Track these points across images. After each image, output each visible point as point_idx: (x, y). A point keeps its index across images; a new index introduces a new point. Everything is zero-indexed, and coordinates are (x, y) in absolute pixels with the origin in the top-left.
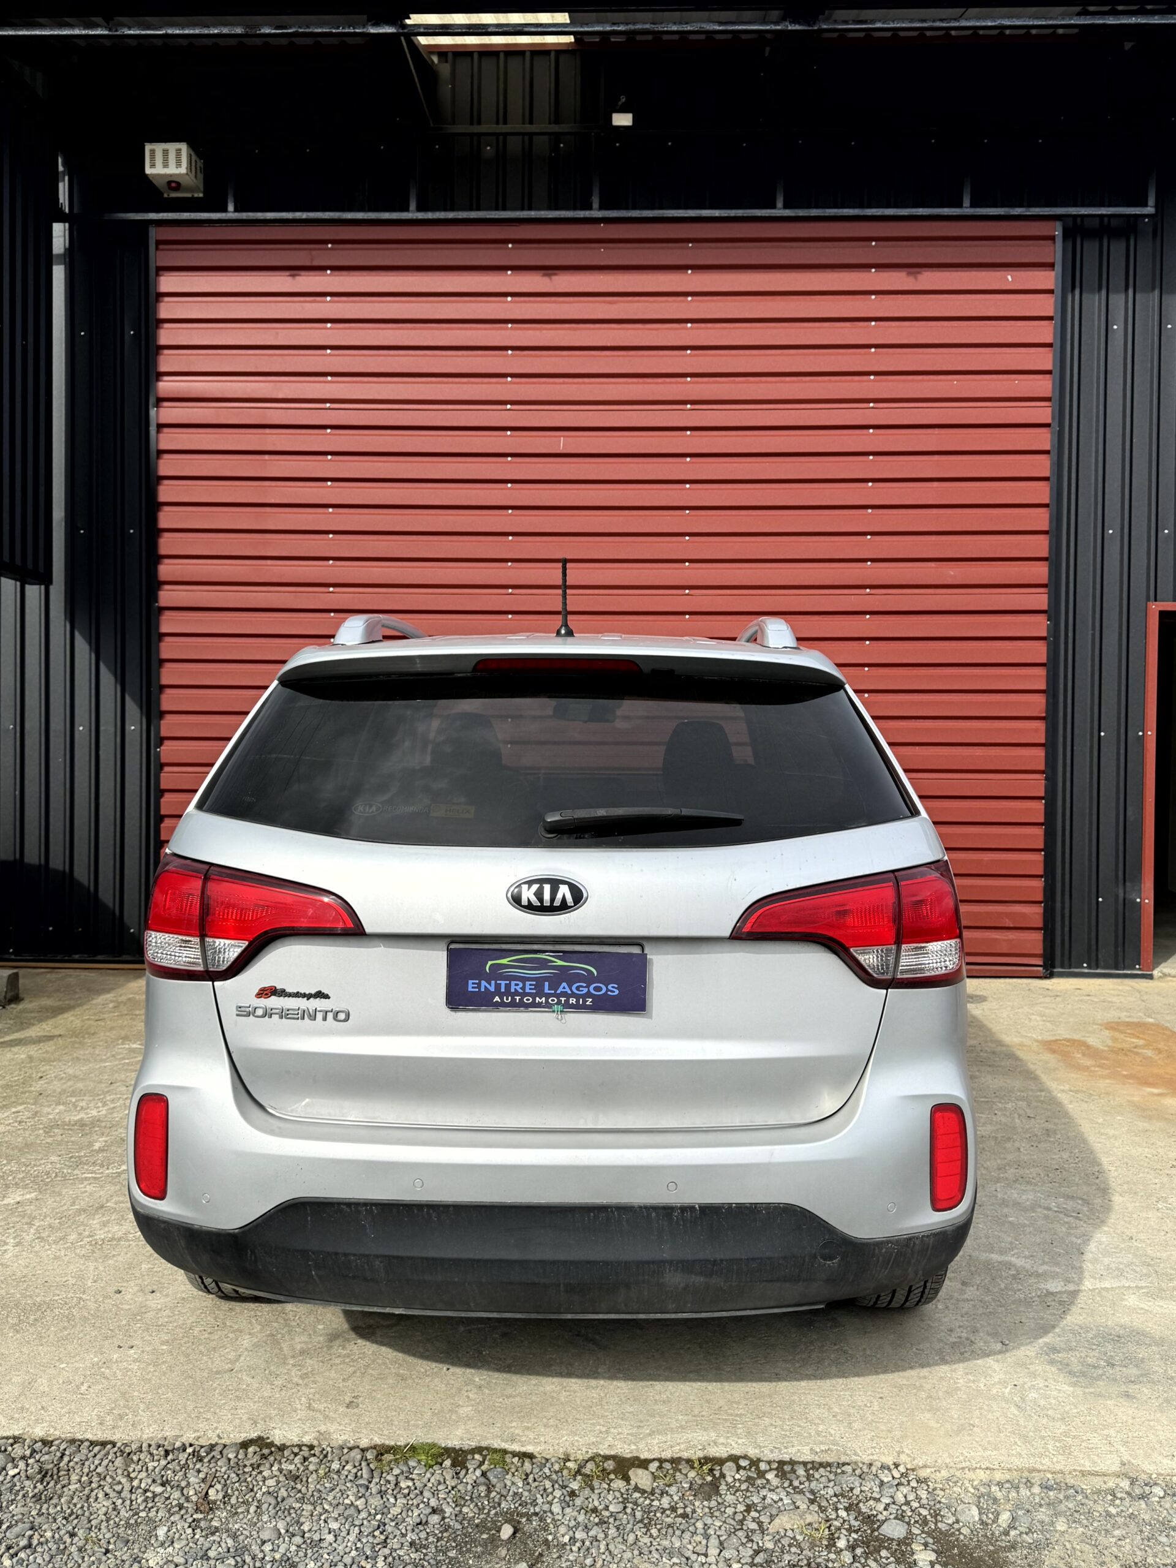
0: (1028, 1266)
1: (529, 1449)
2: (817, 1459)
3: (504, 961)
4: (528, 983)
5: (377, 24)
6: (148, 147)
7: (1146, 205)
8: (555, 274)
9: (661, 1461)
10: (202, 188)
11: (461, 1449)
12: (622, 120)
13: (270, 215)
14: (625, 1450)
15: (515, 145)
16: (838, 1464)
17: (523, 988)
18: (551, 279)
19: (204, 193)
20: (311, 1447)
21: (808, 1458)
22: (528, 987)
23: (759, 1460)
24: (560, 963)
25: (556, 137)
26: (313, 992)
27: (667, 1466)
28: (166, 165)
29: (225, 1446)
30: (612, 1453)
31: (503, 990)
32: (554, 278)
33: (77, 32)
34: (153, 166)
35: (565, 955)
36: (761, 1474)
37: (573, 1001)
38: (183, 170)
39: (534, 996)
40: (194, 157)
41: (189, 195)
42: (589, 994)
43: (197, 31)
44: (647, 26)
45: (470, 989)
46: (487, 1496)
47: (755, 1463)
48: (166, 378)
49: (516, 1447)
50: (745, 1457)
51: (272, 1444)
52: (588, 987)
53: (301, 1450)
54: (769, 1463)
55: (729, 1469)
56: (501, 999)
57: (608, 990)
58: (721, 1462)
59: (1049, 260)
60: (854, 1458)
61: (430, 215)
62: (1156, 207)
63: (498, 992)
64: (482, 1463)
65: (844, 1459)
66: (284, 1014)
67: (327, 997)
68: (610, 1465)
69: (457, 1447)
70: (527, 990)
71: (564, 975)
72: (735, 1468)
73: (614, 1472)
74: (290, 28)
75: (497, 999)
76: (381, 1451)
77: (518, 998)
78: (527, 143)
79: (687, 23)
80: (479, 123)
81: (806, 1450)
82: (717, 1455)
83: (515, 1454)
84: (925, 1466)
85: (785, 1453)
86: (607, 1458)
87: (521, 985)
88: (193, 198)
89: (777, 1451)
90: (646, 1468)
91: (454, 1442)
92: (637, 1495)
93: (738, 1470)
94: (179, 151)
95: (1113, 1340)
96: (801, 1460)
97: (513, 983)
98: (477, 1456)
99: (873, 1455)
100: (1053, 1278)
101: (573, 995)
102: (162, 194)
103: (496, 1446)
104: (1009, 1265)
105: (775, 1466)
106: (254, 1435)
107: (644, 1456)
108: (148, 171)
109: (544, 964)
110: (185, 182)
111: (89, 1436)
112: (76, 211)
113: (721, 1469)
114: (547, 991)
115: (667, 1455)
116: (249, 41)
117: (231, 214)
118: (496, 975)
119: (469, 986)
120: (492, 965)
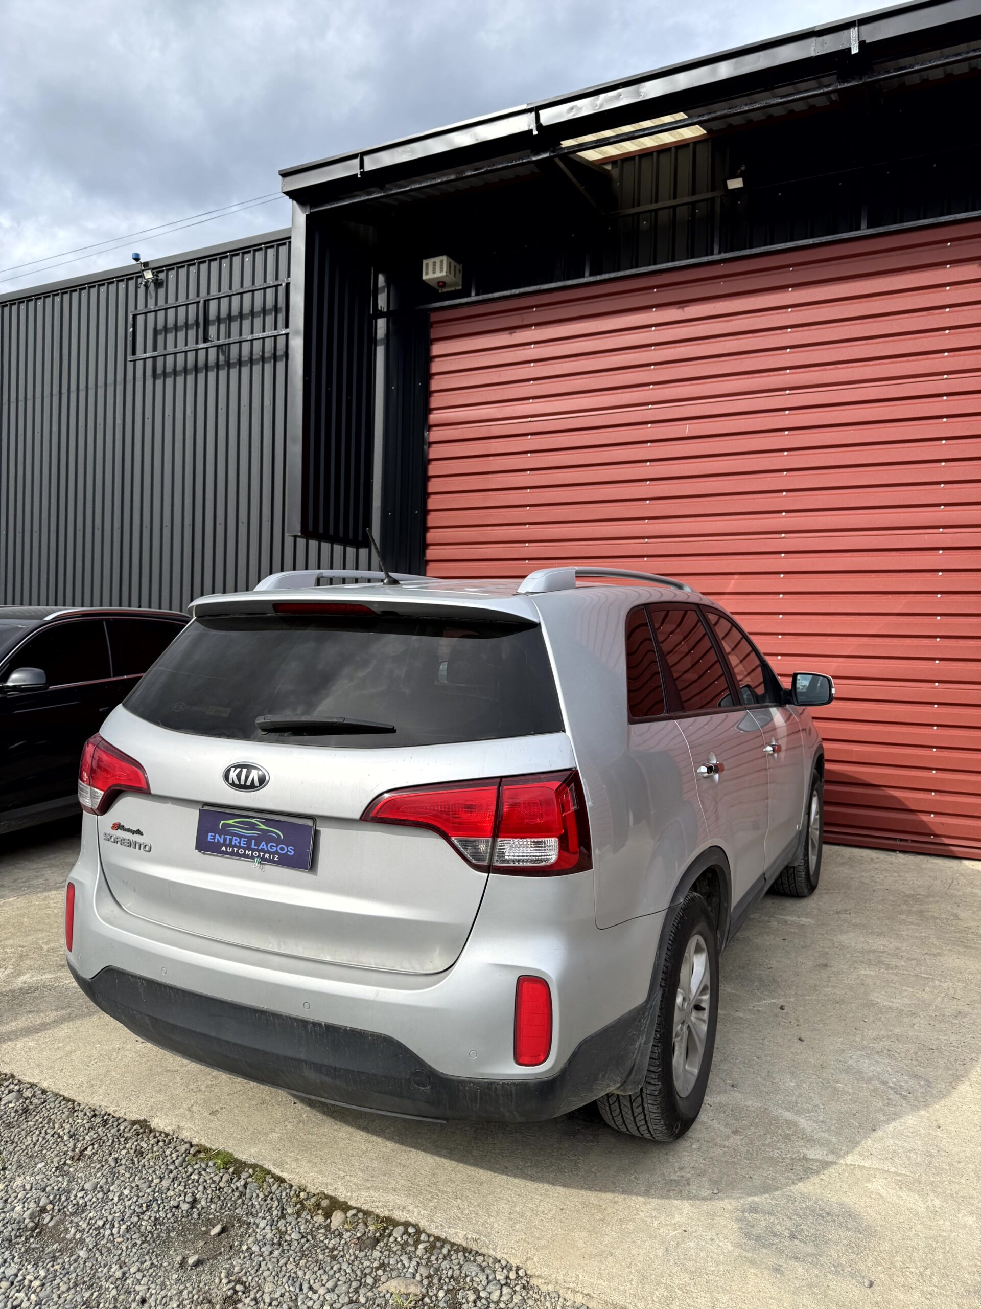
0: (809, 1130)
1: (284, 1175)
2: (464, 1244)
3: (230, 822)
4: (243, 839)
5: (537, 154)
6: (425, 262)
8: (687, 306)
9: (359, 1210)
10: (461, 283)
11: (245, 1163)
12: (735, 184)
13: (496, 295)
14: (342, 1194)
15: (664, 217)
16: (477, 1252)
17: (240, 843)
18: (683, 311)
19: (463, 286)
20: (167, 1135)
21: (458, 1241)
22: (242, 842)
23: (424, 1231)
24: (263, 827)
25: (693, 205)
26: (136, 829)
27: (360, 1215)
28: (434, 272)
29: (125, 1120)
30: (333, 1194)
31: (228, 843)
32: (686, 309)
33: (363, 199)
34: (427, 274)
35: (267, 822)
36: (417, 1242)
37: (267, 856)
38: (444, 274)
39: (245, 849)
40: (453, 263)
41: (453, 289)
42: (276, 853)
43: (429, 183)
44: (725, 112)
45: (209, 840)
46: (235, 1201)
47: (419, 1232)
48: (435, 412)
49: (277, 1172)
50: (415, 1226)
51: (149, 1126)
52: (277, 847)
53: (160, 1135)
54: (429, 1236)
55: (398, 1232)
56: (226, 849)
57: (288, 851)
58: (396, 1224)
60: (492, 1252)
61: (599, 278)
63: (224, 844)
64: (251, 1176)
65: (484, 1250)
66: (123, 841)
67: (141, 834)
68: (325, 1203)
69: (243, 1160)
70: (242, 845)
71: (264, 837)
72: (401, 1233)
73: (323, 1209)
74: (483, 168)
75: (224, 848)
76: (202, 1149)
77: (236, 849)
78: (672, 214)
79: (755, 103)
80: (639, 205)
81: (462, 1234)
82: (397, 1218)
83: (273, 1176)
84: (539, 1277)
85: (445, 1232)
86: (327, 1197)
87: (238, 840)
88: (456, 290)
89: (440, 1228)
90: (346, 1214)
91: (242, 1157)
92: (322, 1231)
93: (404, 1234)
94: (442, 262)
95: (820, 1215)
96: (452, 1241)
97: (234, 838)
98: (251, 1171)
99: (507, 1254)
100: (822, 1145)
101: (268, 852)
102: (438, 291)
103: (266, 1166)
104: (795, 1124)
105: (432, 1239)
106: (142, 1118)
107: (352, 1203)
108: (425, 277)
109: (253, 827)
110: (447, 280)
111: (66, 1094)
112: (391, 309)
113: (392, 1230)
114: (253, 846)
115: (365, 1207)
116: (460, 184)
117: (473, 298)
118: (225, 831)
119: (209, 837)
120: (223, 824)
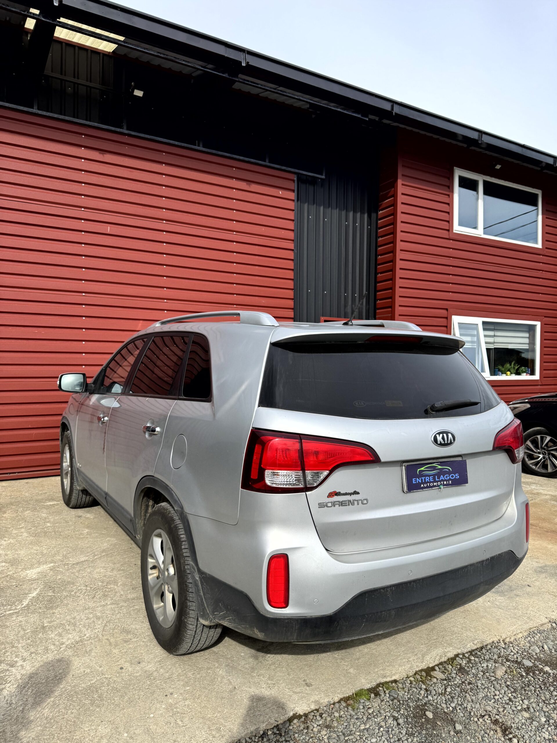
2: (478, 646)
3: (422, 469)
4: (431, 477)
7: (322, 175)
9: (437, 665)
11: (372, 688)
12: (139, 93)
14: (422, 666)
15: (83, 90)
16: (485, 646)
17: (430, 480)
18: (103, 156)
20: (317, 710)
22: (431, 479)
23: (464, 653)
24: (440, 467)
25: (102, 92)
26: (352, 491)
27: (441, 666)
30: (420, 669)
32: (105, 155)
35: (441, 464)
36: (470, 659)
37: (445, 483)
39: (433, 483)
42: (450, 479)
45: (414, 483)
47: (464, 655)
49: (389, 679)
50: (460, 654)
51: (301, 715)
52: (449, 476)
53: (315, 713)
54: (467, 653)
55: (459, 660)
56: (424, 485)
57: (456, 477)
59: (293, 188)
60: (487, 642)
61: (44, 113)
62: (326, 176)
63: (422, 482)
64: (385, 691)
66: (342, 504)
67: (358, 493)
68: (424, 674)
70: (431, 480)
71: (442, 472)
73: (428, 676)
76: (347, 700)
77: (428, 484)
78: (89, 91)
80: (65, 75)
81: (471, 644)
82: (451, 656)
85: (468, 648)
86: (420, 671)
87: (429, 478)
89: (465, 648)
90: (435, 670)
96: (474, 648)
97: (426, 478)
98: (381, 688)
99: (490, 639)
101: (445, 480)
103: (382, 681)
105: (469, 654)
106: (289, 715)
107: (430, 665)
109: (434, 468)
114: (437, 480)
115: (436, 662)
118: (421, 475)
119: (414, 481)
120: (419, 471)
